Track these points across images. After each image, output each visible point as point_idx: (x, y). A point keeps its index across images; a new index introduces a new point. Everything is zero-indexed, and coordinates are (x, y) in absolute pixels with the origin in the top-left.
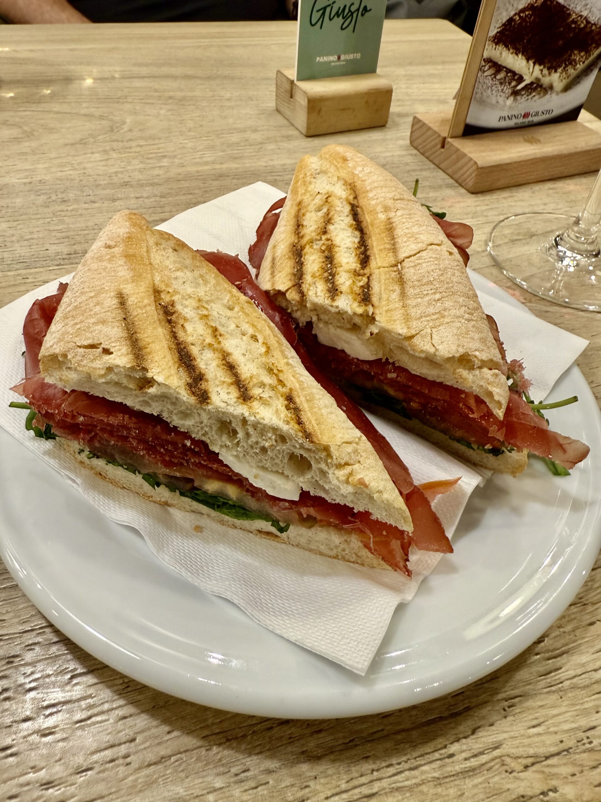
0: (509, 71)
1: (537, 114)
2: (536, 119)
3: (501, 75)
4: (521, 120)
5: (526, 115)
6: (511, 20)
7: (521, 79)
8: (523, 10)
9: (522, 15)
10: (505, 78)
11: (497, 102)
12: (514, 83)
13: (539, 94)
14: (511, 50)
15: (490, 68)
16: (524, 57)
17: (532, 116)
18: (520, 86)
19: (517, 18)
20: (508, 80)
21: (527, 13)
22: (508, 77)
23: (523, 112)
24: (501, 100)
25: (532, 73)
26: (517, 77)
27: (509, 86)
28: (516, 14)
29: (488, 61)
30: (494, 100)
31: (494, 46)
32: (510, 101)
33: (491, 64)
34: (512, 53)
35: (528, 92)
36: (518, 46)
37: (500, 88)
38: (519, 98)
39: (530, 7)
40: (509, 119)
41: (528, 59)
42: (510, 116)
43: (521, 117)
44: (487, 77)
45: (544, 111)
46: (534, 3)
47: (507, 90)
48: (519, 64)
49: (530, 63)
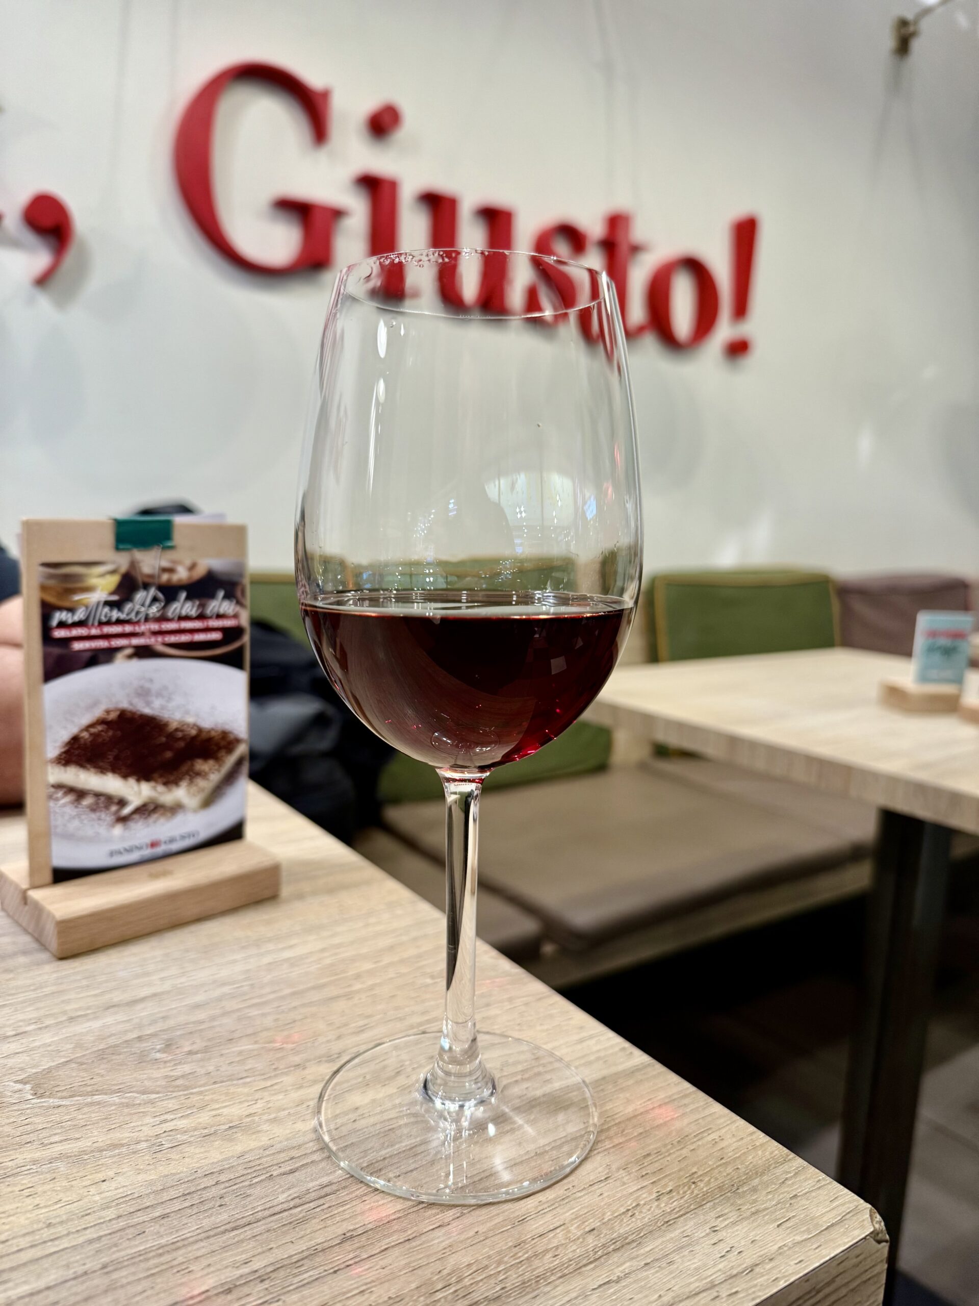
0: (98, 795)
1: (172, 840)
2: (175, 847)
3: (88, 801)
4: (147, 852)
5: (153, 845)
6: (75, 739)
7: (122, 803)
8: (92, 726)
9: (93, 730)
10: (97, 804)
11: (98, 833)
12: (114, 808)
13: (163, 814)
14: (93, 770)
15: (66, 794)
16: (116, 775)
17: (165, 842)
18: (127, 811)
19: (85, 735)
20: (102, 805)
21: (100, 728)
22: (100, 801)
23: (148, 841)
24: (102, 830)
25: (140, 793)
26: (116, 801)
27: (107, 812)
28: (82, 731)
29: (58, 786)
30: (90, 832)
31: (62, 768)
32: (118, 830)
33: (64, 790)
34: (96, 773)
35: (144, 817)
36: (101, 764)
37: (93, 816)
38: (132, 824)
39: (102, 722)
40: (129, 850)
41: (125, 776)
42: (127, 848)
43: (147, 846)
44: (64, 805)
45: (184, 835)
46: (107, 717)
47: (107, 817)
48: (112, 784)
49: (132, 781)
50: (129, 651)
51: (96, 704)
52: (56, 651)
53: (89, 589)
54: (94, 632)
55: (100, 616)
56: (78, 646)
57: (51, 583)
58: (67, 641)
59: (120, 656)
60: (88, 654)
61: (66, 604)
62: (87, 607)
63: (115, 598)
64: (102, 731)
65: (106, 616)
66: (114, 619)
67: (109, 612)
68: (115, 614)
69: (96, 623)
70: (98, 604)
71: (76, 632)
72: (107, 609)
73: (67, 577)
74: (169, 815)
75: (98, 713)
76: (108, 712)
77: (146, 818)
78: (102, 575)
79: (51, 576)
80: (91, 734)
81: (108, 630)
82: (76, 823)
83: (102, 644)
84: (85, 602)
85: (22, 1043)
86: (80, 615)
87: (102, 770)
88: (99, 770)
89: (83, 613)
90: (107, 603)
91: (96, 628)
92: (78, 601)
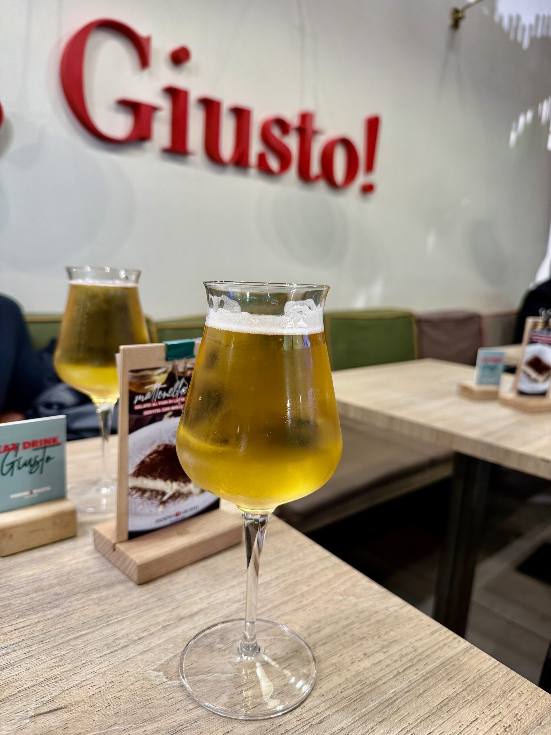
0: (152, 491)
1: (186, 511)
2: (187, 515)
3: (147, 495)
4: (174, 519)
5: (177, 514)
6: (143, 462)
7: (164, 494)
8: (151, 454)
9: (151, 457)
10: (151, 495)
11: (151, 511)
12: (159, 497)
13: (182, 498)
14: (150, 478)
15: (137, 492)
16: (161, 480)
17: (183, 513)
18: (165, 498)
19: (148, 460)
20: (154, 496)
21: (155, 455)
22: (153, 494)
23: (174, 513)
24: (153, 509)
25: (172, 488)
26: (160, 493)
27: (156, 499)
28: (146, 457)
29: (133, 488)
30: (147, 511)
31: (136, 478)
32: (161, 509)
33: (136, 490)
34: (152, 479)
35: (173, 500)
36: (155, 474)
37: (149, 502)
38: (167, 505)
39: (156, 452)
40: (165, 519)
41: (165, 480)
42: (165, 517)
43: (174, 515)
44: (136, 498)
45: (192, 508)
46: (158, 449)
47: (156, 502)
48: (159, 484)
49: (169, 482)
50: (170, 413)
51: (153, 442)
52: (135, 417)
53: (153, 382)
54: (154, 405)
55: (158, 396)
56: (146, 413)
57: (135, 380)
58: (141, 411)
59: (166, 417)
60: (151, 417)
61: (141, 391)
62: (151, 392)
63: (165, 386)
64: (156, 457)
65: (160, 396)
66: (164, 397)
67: (162, 394)
68: (165, 395)
69: (155, 400)
70: (157, 390)
71: (145, 406)
72: (161, 392)
73: (143, 377)
74: (185, 498)
75: (154, 447)
76: (159, 446)
77: (174, 501)
78: (159, 375)
79: (135, 377)
80: (150, 459)
81: (161, 403)
82: (141, 507)
83: (158, 411)
84: (150, 389)
85: (145, 645)
86: (148, 397)
87: (155, 478)
88: (153, 478)
89: (149, 396)
90: (161, 389)
91: (155, 403)
92: (147, 389)
